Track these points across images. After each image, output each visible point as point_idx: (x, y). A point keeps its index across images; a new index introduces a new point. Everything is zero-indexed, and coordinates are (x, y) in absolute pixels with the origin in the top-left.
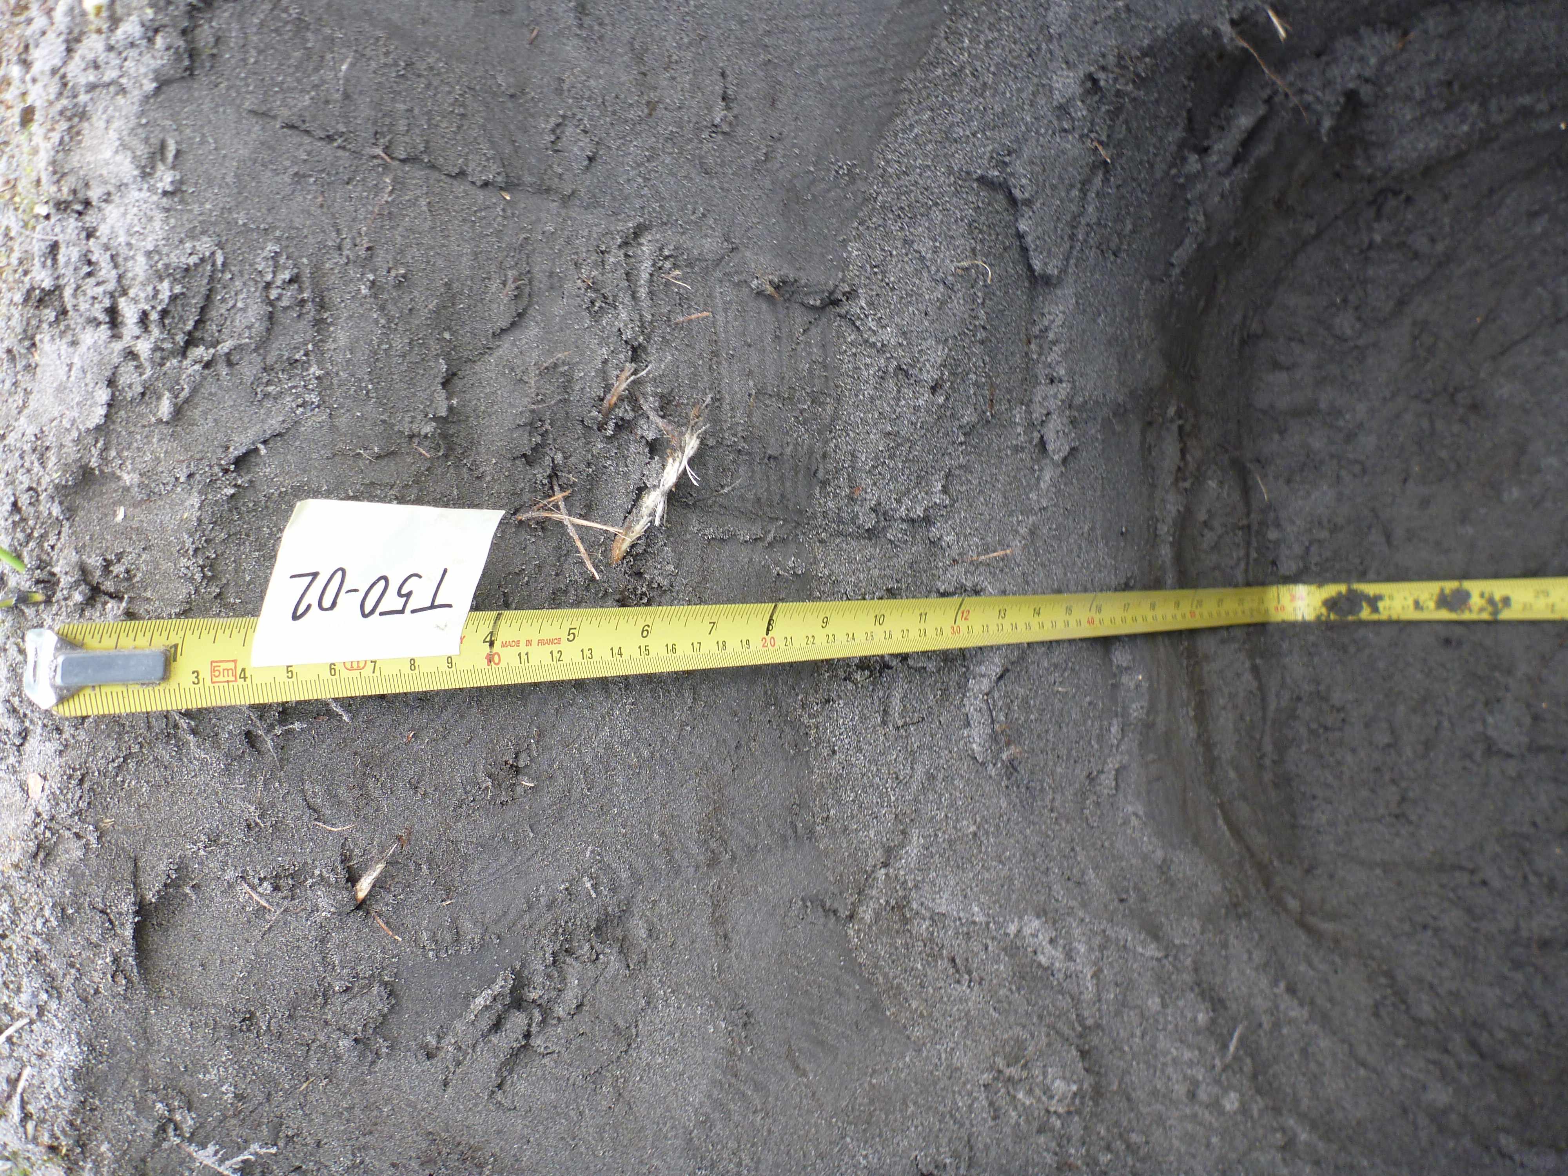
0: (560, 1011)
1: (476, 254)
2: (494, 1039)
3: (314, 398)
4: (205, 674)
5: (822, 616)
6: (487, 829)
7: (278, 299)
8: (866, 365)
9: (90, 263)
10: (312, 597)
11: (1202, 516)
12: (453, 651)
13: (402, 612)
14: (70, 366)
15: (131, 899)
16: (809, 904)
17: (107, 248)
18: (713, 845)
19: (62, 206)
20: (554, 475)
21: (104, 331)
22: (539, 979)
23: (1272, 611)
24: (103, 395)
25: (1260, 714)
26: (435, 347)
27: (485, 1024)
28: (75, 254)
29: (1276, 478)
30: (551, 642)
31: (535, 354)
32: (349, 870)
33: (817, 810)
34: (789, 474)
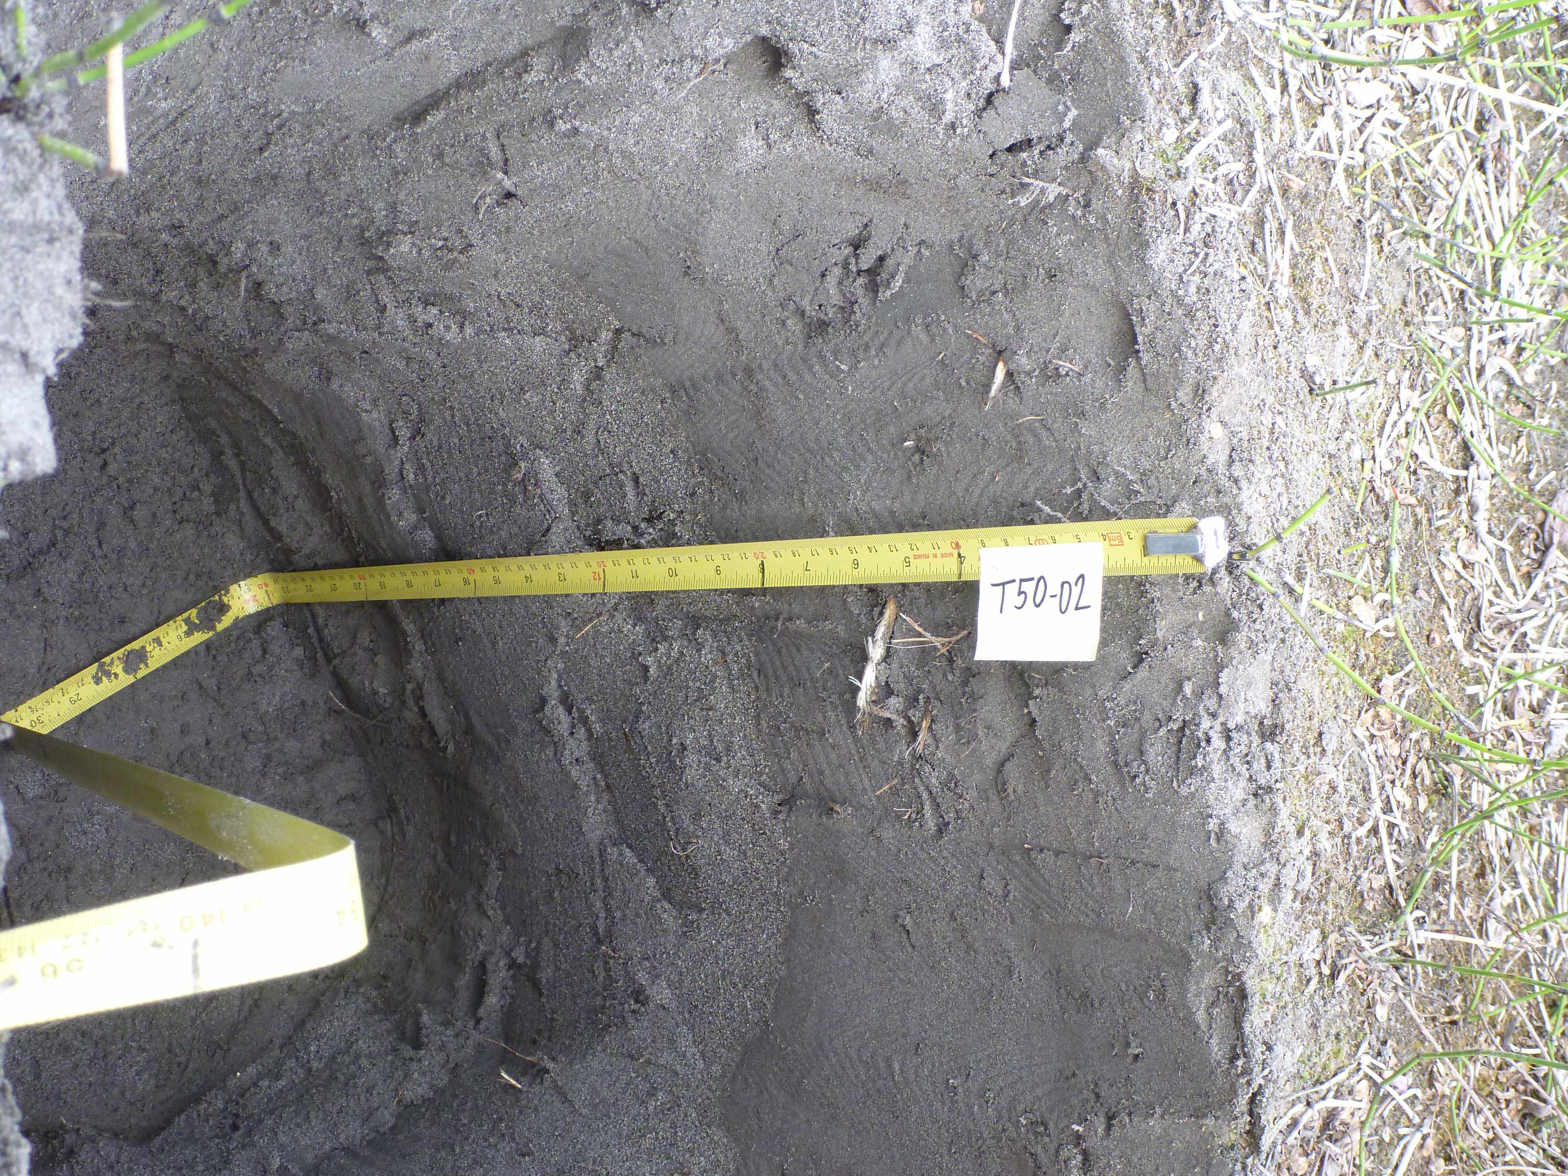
0: (837, 271)
1: (1036, 806)
2: (880, 253)
3: (1108, 705)
4: (1125, 538)
5: (723, 575)
6: (929, 410)
7: (1139, 766)
9: (1248, 762)
10: (1076, 591)
11: (380, 659)
12: (983, 551)
13: (1022, 580)
14: (1246, 700)
15: (1143, 362)
16: (658, 340)
17: (1239, 774)
18: (753, 387)
19: (1269, 790)
20: (951, 661)
21: (1231, 725)
22: (860, 292)
23: (270, 582)
24: (1223, 689)
26: (1046, 744)
27: (890, 262)
28: (1255, 766)
30: (920, 557)
31: (984, 748)
32: (1013, 382)
33: (673, 409)
34: (780, 672)
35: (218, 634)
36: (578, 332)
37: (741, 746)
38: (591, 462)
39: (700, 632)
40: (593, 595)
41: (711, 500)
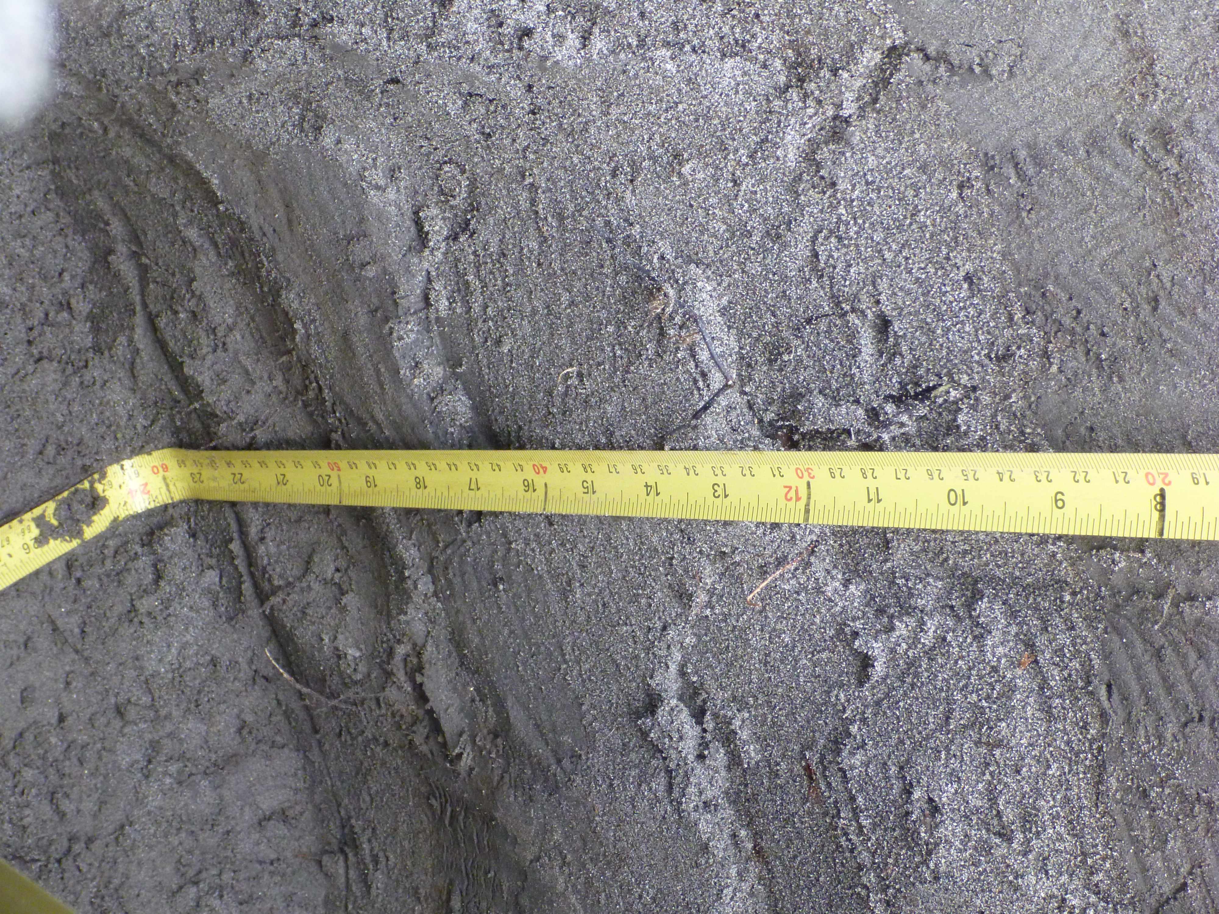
5: (1069, 510)
8: (1060, 839)
11: (349, 599)
16: (977, 70)
18: (1170, 162)
23: (172, 463)
25: (162, 322)
29: (234, 663)
33: (985, 200)
34: (1158, 691)
35: (85, 544)
36: (814, 52)
37: (1055, 817)
38: (793, 293)
39: (983, 605)
40: (775, 526)
41: (1044, 370)
